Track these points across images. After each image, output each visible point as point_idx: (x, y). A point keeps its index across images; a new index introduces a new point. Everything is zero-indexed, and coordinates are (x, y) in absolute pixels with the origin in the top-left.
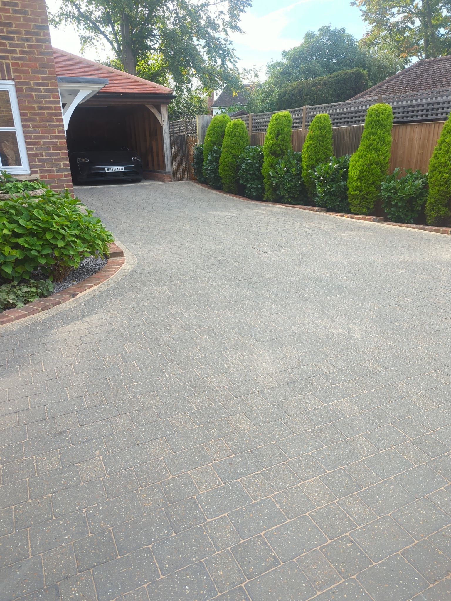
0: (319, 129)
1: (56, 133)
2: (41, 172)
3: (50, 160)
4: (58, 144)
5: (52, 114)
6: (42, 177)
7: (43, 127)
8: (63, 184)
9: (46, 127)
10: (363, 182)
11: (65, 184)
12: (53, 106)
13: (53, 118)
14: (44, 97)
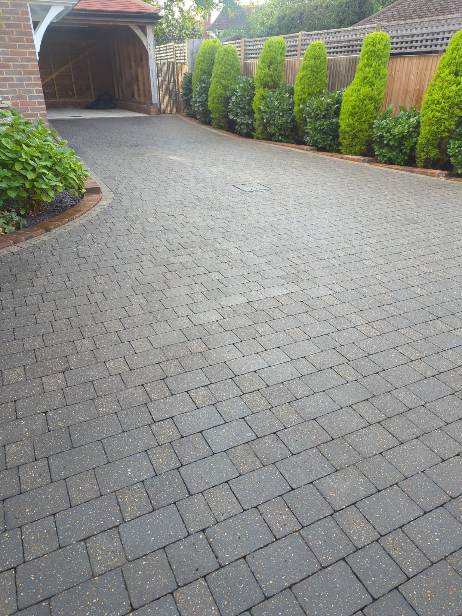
0: (313, 58)
1: (26, 55)
2: (13, 98)
3: (22, 86)
4: (30, 67)
5: (21, 33)
6: (14, 104)
7: (12, 48)
8: (36, 112)
9: (16, 48)
10: (355, 119)
11: (38, 113)
12: (22, 24)
13: (23, 38)
14: (11, 12)
